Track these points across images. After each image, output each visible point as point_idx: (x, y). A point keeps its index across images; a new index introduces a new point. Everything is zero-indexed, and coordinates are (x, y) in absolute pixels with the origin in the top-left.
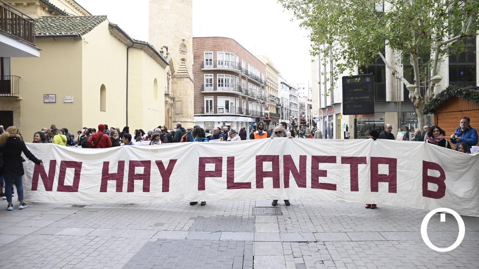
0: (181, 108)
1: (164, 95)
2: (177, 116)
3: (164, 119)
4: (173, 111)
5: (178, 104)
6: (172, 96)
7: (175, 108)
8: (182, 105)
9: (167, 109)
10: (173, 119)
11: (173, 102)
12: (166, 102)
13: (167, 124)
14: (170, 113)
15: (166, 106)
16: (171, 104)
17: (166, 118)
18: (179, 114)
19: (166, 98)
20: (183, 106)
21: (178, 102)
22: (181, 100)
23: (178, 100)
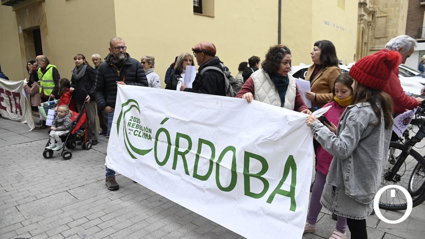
0: (386, 28)
1: (357, 5)
2: (378, 41)
3: (355, 44)
4: (370, 34)
5: (380, 22)
6: (371, 9)
7: (374, 29)
8: (387, 22)
9: (361, 29)
10: (370, 46)
11: (371, 19)
12: (360, 16)
13: (360, 52)
14: (366, 37)
15: (359, 24)
16: (369, 22)
17: (358, 43)
18: (381, 38)
19: (359, 10)
20: (389, 24)
21: (379, 19)
22: (385, 15)
23: (380, 15)
